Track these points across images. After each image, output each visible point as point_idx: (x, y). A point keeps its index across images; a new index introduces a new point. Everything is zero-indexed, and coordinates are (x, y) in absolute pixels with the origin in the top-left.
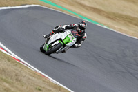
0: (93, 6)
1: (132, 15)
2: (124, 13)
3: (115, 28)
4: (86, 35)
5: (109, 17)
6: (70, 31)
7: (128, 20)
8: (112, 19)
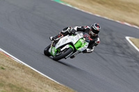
4: (99, 40)
6: (82, 34)
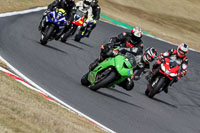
0: (128, 5)
1: (186, 17)
2: (174, 14)
3: (163, 37)
5: (153, 21)
7: (181, 24)
8: (157, 23)
